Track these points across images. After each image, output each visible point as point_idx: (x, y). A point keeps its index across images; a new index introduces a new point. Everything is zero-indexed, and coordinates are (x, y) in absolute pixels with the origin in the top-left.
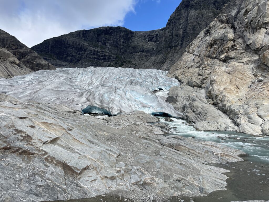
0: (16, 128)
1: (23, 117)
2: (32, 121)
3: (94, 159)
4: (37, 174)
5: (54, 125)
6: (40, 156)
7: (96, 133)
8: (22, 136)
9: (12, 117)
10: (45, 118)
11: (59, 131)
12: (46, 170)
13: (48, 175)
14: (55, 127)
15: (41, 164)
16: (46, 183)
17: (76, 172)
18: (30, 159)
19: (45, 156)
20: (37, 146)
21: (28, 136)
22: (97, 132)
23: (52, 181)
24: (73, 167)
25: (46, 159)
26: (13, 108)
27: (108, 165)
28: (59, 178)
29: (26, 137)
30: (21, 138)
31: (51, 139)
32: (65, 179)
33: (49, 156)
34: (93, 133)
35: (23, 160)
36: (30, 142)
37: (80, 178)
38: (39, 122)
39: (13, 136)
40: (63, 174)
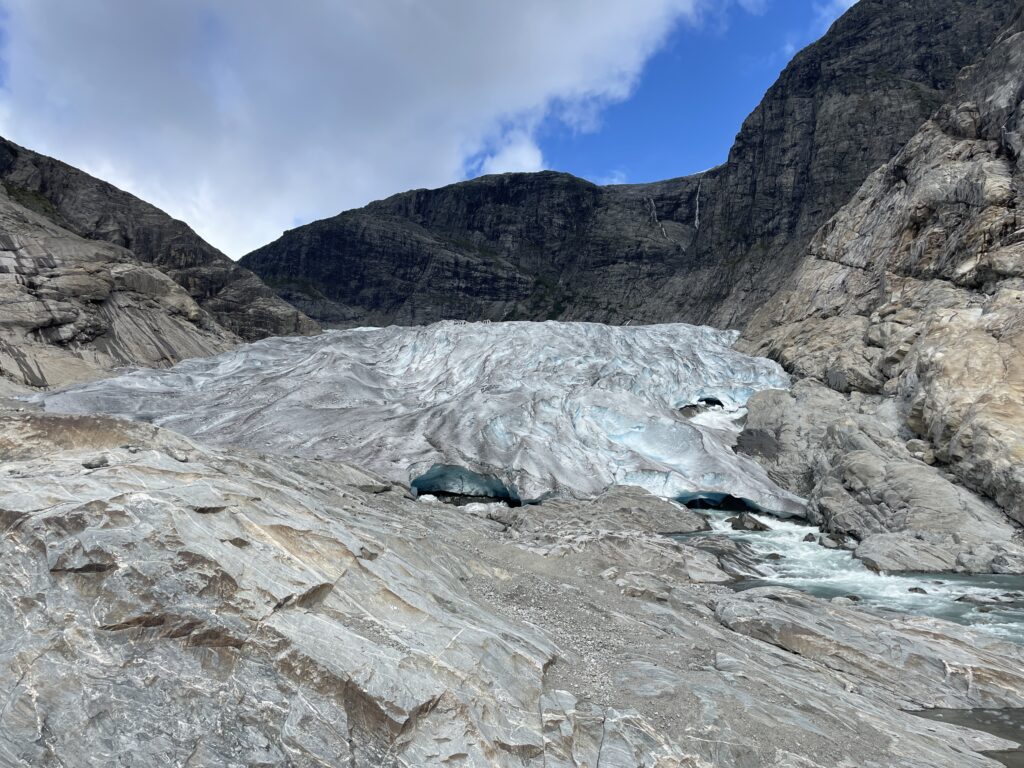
0: (186, 548)
1: (209, 506)
2: (238, 521)
3: (458, 673)
4: (253, 721)
5: (315, 537)
6: (265, 653)
7: (465, 569)
8: (204, 577)
9: (173, 508)
10: (284, 510)
11: (330, 561)
12: (284, 705)
13: (290, 729)
14: (316, 544)
15: (267, 682)
16: (282, 758)
17: (391, 720)
18: (227, 664)
19: (282, 655)
20: (253, 613)
21: (226, 577)
22: (469, 568)
23: (303, 750)
24: (381, 699)
25: (286, 665)
26: (178, 474)
27: (510, 699)
28: (330, 738)
29: (216, 582)
30: (202, 585)
31: (304, 591)
32: (353, 747)
33: (293, 656)
34: (452, 571)
35: (203, 666)
36: (231, 597)
37: (405, 745)
38: (263, 527)
39: (174, 576)
40: (344, 726)
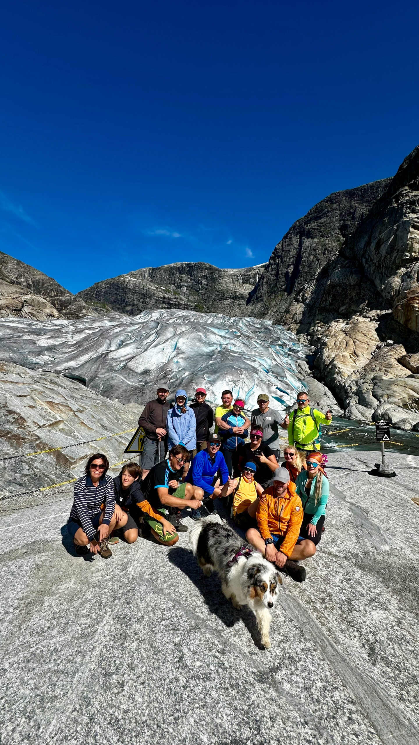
0: (9, 409)
1: (23, 394)
2: (34, 400)
3: (98, 448)
4: (25, 462)
5: (61, 405)
6: (31, 442)
7: (118, 416)
8: (14, 418)
9: (8, 395)
10: (53, 396)
11: (65, 413)
12: (36, 457)
13: (37, 464)
14: (61, 407)
15: (31, 450)
16: (33, 472)
17: (70, 461)
18: (19, 445)
19: (37, 442)
20: (30, 429)
21: (22, 418)
22: (120, 416)
23: (39, 470)
24: (67, 455)
25: (38, 446)
26: (17, 383)
27: (114, 455)
28: (49, 467)
29: (18, 420)
30: (13, 420)
31: (51, 422)
32: (56, 469)
33: (41, 443)
34: (113, 416)
35: (11, 446)
36: (23, 425)
37: (74, 468)
38: (43, 402)
39: (4, 418)
40: (54, 463)
